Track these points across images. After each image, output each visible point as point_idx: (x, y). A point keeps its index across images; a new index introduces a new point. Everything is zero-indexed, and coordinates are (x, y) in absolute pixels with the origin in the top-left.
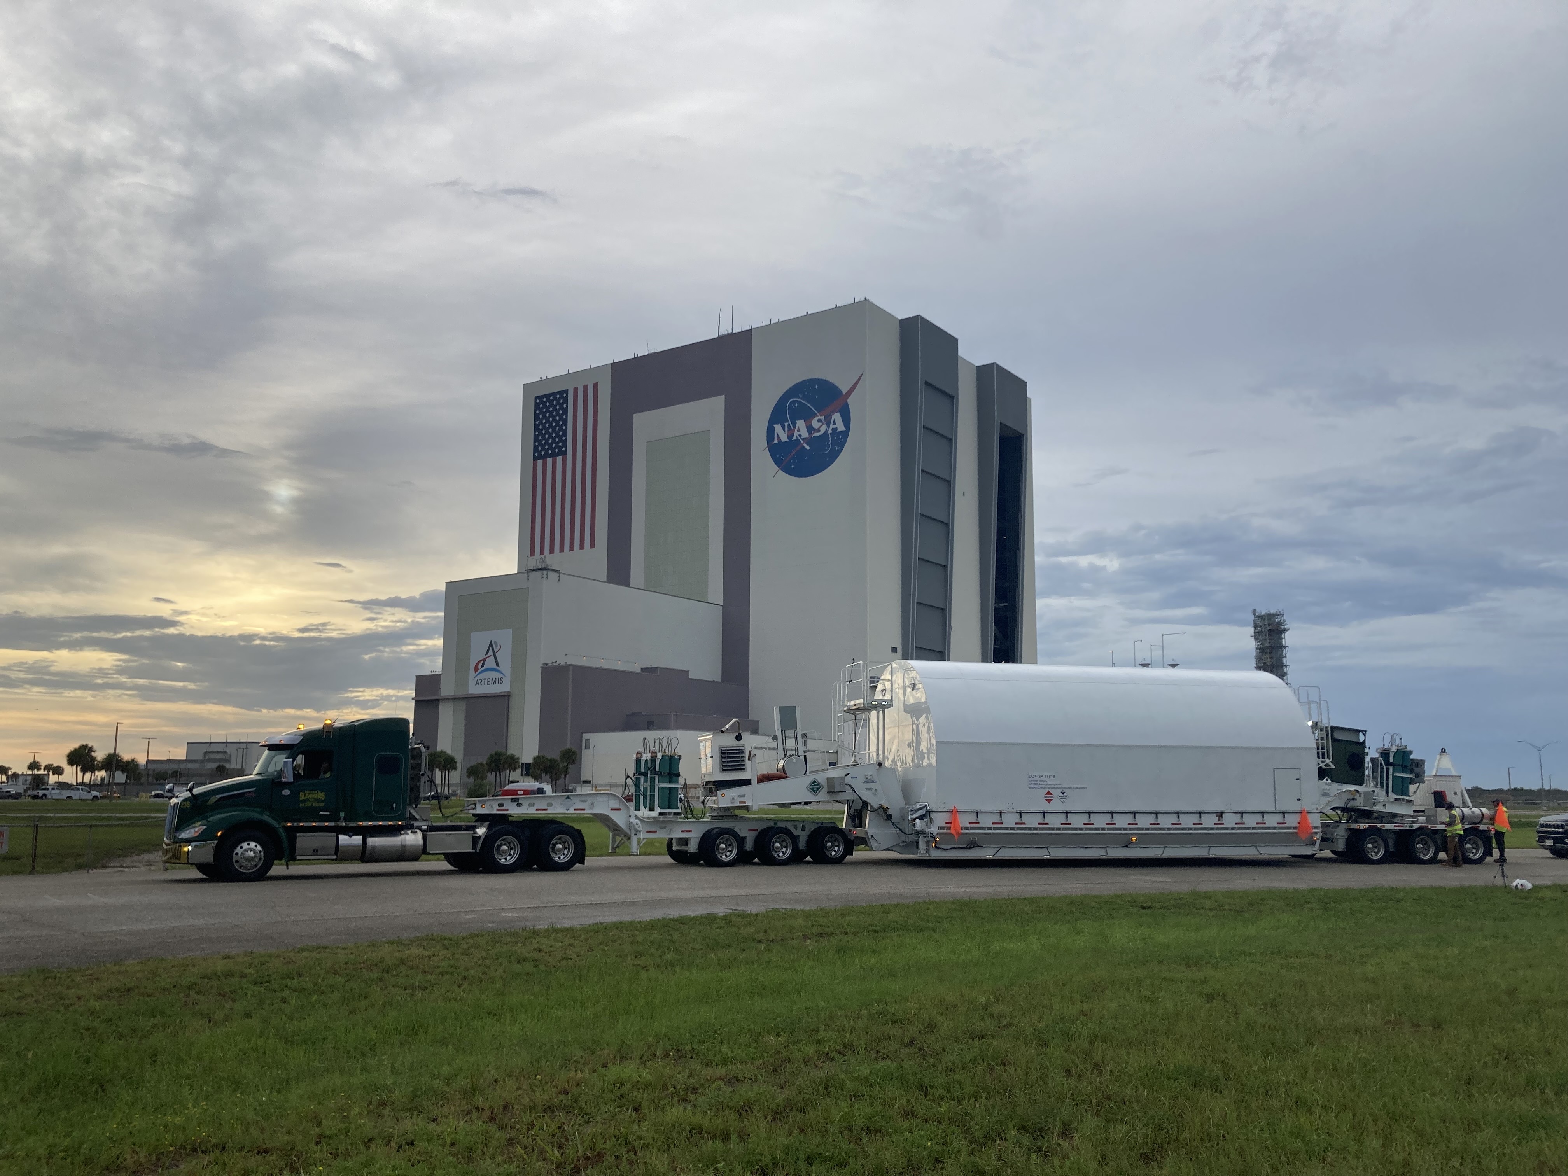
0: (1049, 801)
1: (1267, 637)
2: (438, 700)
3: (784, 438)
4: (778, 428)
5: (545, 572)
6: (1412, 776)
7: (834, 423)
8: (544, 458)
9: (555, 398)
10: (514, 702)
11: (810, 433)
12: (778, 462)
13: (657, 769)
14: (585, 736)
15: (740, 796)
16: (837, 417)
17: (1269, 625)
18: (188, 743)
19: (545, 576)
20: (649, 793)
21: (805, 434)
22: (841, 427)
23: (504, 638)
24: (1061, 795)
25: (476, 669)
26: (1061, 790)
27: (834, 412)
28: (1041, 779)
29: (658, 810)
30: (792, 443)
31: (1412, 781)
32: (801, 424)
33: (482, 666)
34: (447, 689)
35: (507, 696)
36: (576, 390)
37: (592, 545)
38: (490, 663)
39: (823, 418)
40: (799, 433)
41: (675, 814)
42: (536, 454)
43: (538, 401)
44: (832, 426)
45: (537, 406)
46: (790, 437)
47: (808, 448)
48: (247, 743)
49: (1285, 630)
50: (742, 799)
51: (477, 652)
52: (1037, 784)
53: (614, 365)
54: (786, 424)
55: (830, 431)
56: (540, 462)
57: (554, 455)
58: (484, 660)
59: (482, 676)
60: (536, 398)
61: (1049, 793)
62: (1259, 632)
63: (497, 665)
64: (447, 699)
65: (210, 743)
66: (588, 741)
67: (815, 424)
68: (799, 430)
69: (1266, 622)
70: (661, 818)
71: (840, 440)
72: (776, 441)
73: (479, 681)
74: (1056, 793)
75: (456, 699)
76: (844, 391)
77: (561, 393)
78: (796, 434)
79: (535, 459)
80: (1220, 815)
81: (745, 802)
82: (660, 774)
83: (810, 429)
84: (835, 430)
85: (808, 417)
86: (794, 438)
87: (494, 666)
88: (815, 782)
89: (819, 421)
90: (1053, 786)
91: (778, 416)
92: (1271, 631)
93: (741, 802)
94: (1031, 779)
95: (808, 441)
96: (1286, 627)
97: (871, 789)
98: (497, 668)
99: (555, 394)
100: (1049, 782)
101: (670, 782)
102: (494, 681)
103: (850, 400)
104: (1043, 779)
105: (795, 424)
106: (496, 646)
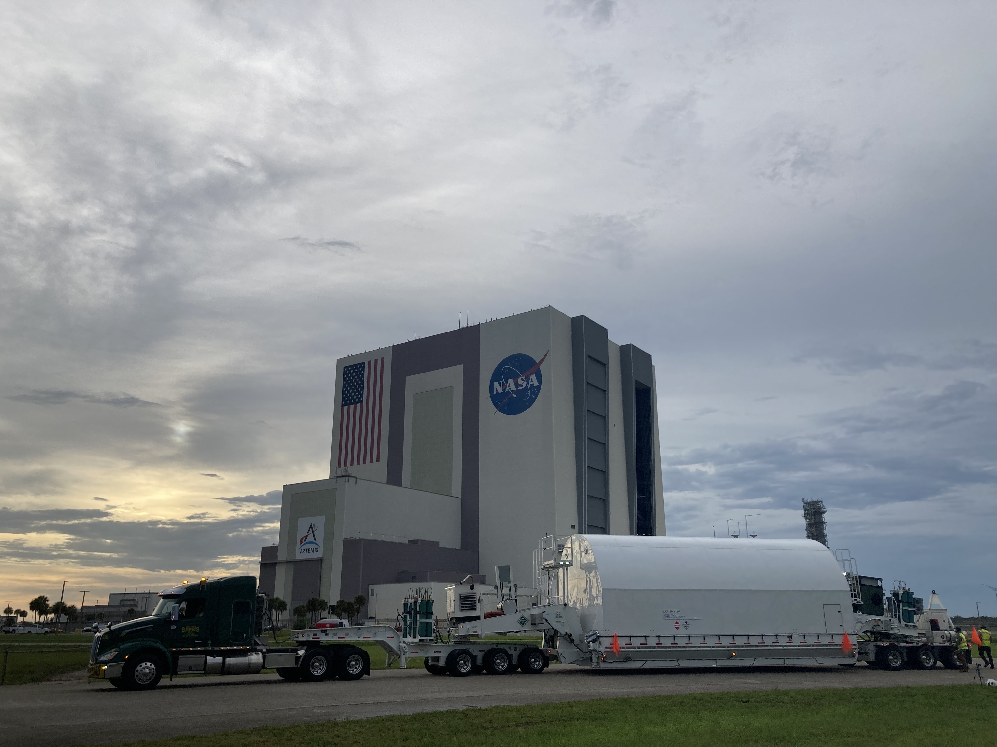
0: (677, 628)
1: (813, 517)
2: (275, 564)
3: (500, 390)
4: (496, 384)
5: (347, 478)
6: (915, 610)
7: (532, 381)
8: (349, 405)
9: (356, 368)
10: (325, 565)
11: (516, 387)
12: (496, 405)
13: (418, 610)
14: (371, 587)
15: (473, 627)
16: (533, 377)
17: (814, 509)
18: (110, 594)
19: (347, 480)
20: (412, 626)
21: (513, 388)
22: (536, 383)
23: (319, 521)
24: (685, 624)
25: (301, 543)
26: (685, 621)
27: (531, 374)
28: (672, 613)
29: (419, 638)
30: (505, 394)
31: (915, 614)
32: (511, 381)
33: (305, 540)
34: (281, 556)
35: (321, 560)
36: (370, 363)
37: (378, 460)
38: (310, 538)
39: (524, 378)
40: (510, 387)
41: (430, 640)
42: (344, 403)
43: (346, 369)
44: (530, 383)
45: (345, 373)
46: (504, 389)
47: (515, 396)
48: (150, 593)
49: (824, 512)
50: (474, 630)
51: (302, 530)
52: (668, 617)
53: (394, 346)
54: (502, 382)
55: (529, 386)
56: (346, 408)
57: (355, 403)
58: (306, 536)
59: (305, 547)
60: (345, 368)
61: (677, 623)
62: (807, 514)
63: (315, 539)
64: (281, 563)
65: (125, 594)
66: (373, 590)
67: (520, 382)
68: (509, 386)
69: (812, 507)
70: (421, 643)
71: (535, 391)
72: (495, 393)
73: (303, 550)
74: (681, 623)
75: (287, 562)
76: (537, 362)
77: (360, 364)
78: (508, 388)
79: (343, 406)
80: (790, 637)
81: (476, 632)
82: (419, 613)
83: (516, 385)
84: (532, 385)
85: (515, 377)
86: (507, 390)
87: (313, 540)
88: (522, 617)
89: (522, 379)
90: (680, 618)
91: (496, 377)
92: (815, 512)
93: (473, 632)
94: (665, 613)
95: (515, 392)
96: (824, 510)
97: (560, 622)
98: (315, 541)
99: (356, 365)
100: (677, 616)
101: (427, 618)
102: (312, 550)
103: (540, 367)
104: (673, 613)
105: (507, 382)
106: (314, 528)
